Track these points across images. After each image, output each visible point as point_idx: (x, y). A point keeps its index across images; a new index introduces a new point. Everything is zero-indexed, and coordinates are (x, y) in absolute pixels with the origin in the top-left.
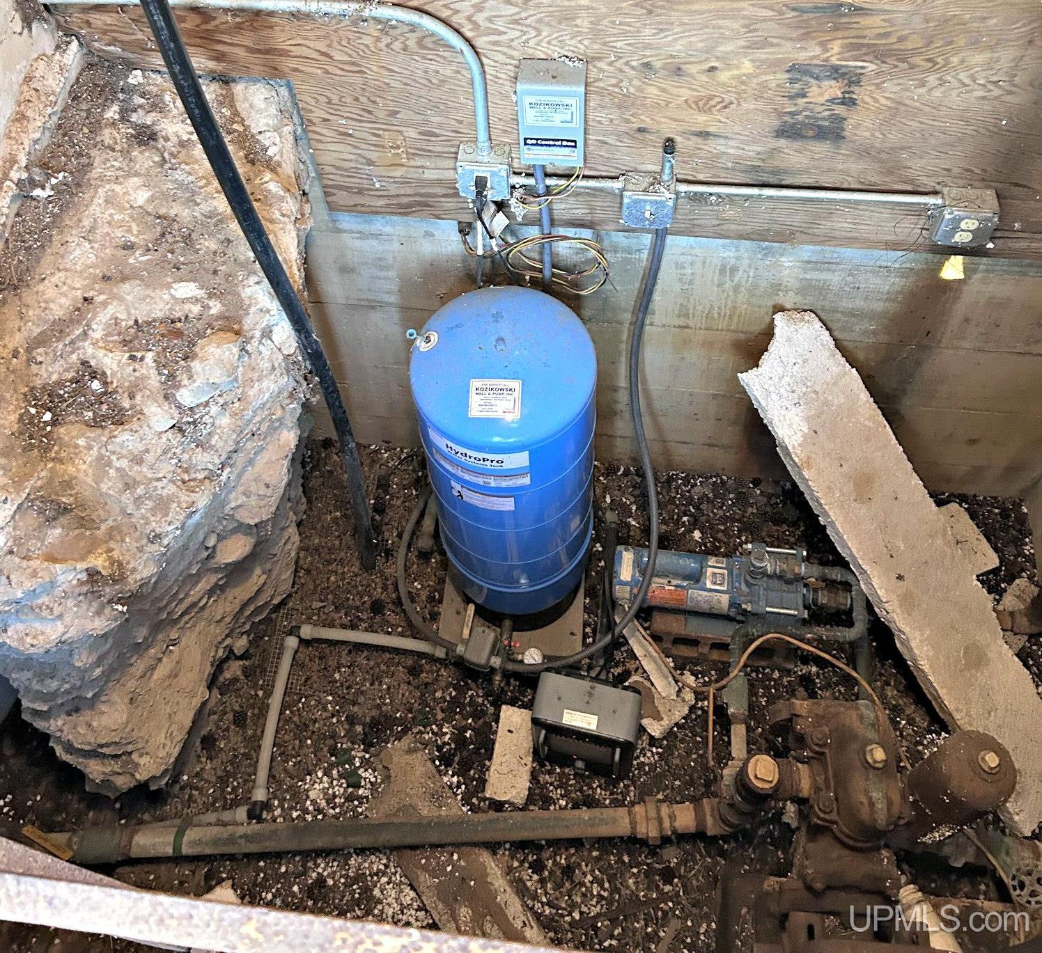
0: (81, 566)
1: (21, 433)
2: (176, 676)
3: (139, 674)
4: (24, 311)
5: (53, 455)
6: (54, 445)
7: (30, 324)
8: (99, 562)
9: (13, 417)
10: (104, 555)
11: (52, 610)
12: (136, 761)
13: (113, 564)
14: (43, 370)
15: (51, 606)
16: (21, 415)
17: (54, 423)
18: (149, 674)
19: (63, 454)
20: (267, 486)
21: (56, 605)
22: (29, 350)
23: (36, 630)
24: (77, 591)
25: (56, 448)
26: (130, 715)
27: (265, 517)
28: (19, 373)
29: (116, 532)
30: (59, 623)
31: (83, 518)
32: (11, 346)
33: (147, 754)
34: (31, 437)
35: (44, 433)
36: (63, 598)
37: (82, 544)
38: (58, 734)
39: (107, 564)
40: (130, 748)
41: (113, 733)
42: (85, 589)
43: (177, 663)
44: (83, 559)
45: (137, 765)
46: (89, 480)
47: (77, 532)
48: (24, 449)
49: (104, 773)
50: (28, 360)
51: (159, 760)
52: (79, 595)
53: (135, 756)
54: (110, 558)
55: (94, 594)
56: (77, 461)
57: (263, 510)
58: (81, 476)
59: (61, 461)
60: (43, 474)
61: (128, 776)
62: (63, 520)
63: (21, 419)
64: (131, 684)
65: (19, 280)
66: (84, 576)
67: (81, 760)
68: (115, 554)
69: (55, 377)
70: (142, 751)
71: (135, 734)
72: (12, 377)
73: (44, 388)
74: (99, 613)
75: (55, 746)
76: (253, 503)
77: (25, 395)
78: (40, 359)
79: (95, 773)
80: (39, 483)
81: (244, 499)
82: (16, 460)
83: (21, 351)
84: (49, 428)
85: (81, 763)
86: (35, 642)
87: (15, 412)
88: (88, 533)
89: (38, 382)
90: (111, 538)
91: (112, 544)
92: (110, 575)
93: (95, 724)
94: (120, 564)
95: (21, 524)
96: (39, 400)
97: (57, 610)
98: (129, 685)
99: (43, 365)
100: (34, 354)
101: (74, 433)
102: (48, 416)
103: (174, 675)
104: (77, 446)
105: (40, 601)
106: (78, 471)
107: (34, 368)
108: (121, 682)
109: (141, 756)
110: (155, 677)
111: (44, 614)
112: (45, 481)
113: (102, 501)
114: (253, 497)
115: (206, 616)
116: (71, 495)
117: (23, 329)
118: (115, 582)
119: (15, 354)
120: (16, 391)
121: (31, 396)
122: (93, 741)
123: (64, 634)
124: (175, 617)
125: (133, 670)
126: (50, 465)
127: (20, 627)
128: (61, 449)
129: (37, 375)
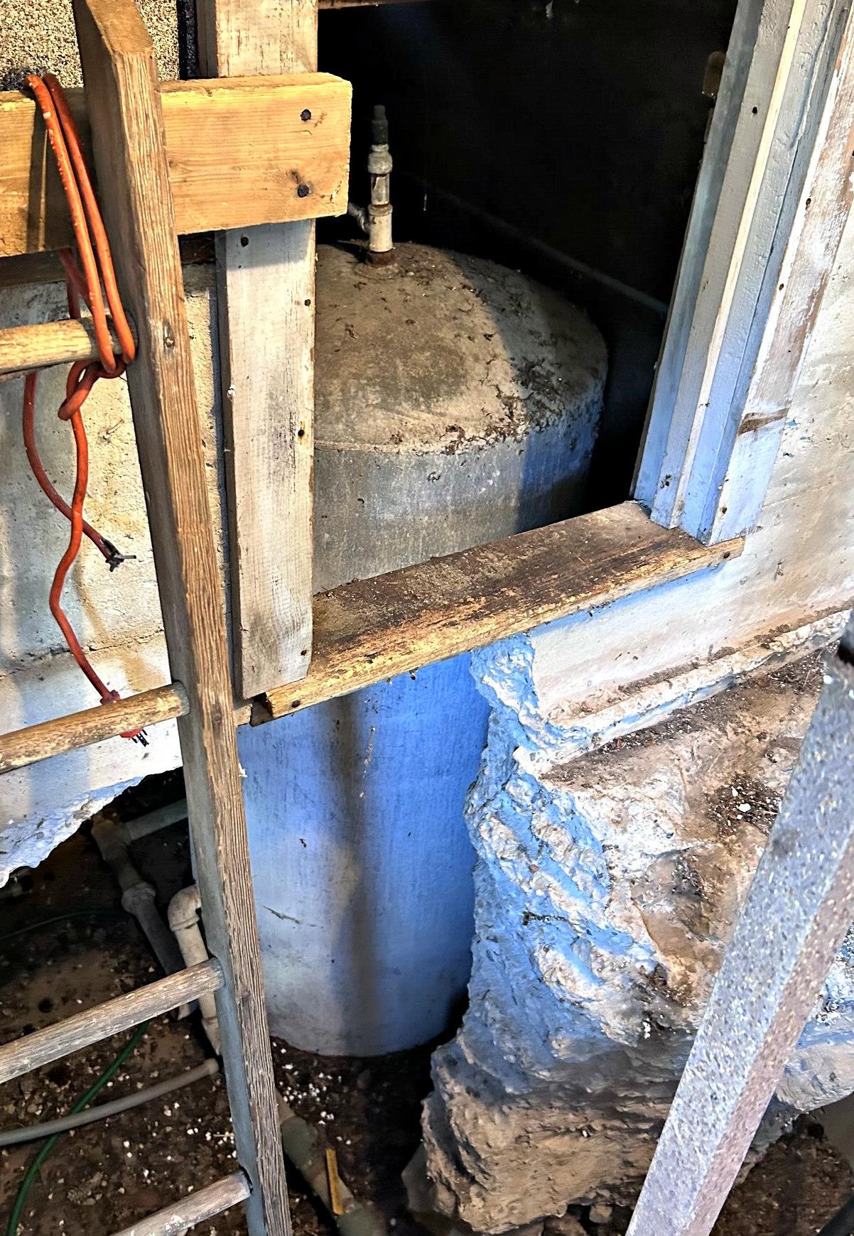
0: (659, 957)
1: (712, 801)
2: (560, 1163)
3: (547, 1121)
4: (796, 709)
5: (727, 840)
6: (734, 833)
7: (795, 723)
8: (674, 969)
9: (717, 784)
10: (683, 968)
11: (603, 968)
12: (472, 1194)
13: (683, 983)
14: (771, 769)
15: (606, 964)
16: (723, 789)
17: (748, 817)
18: (549, 1133)
19: (736, 847)
20: (833, 1078)
21: (609, 968)
22: (773, 743)
23: (571, 973)
24: (634, 975)
25: (734, 837)
26: (508, 1149)
27: (798, 1105)
28: (750, 754)
29: (712, 957)
30: (594, 986)
31: (701, 916)
32: (763, 728)
33: (484, 1199)
34: (719, 811)
35: (733, 817)
36: (620, 968)
37: (674, 940)
38: (446, 1097)
39: (678, 978)
40: (479, 1177)
41: (485, 1147)
42: (641, 980)
43: (573, 1153)
44: (665, 952)
45: (469, 1199)
46: (740, 889)
47: (680, 925)
48: (707, 815)
49: (440, 1174)
50: (765, 751)
51: (487, 1217)
52: (631, 980)
53: (474, 1190)
54: (685, 976)
55: (642, 994)
56: (743, 864)
57: (804, 1096)
58: (738, 879)
59: (730, 851)
60: (710, 846)
61: (453, 1200)
62: (683, 903)
63: (720, 791)
64: (533, 1124)
65: (808, 686)
66: (649, 969)
67: (434, 1141)
68: (693, 978)
69: (772, 785)
70: (483, 1192)
71: (495, 1171)
72: (743, 752)
73: (756, 784)
74: (626, 1015)
75: (426, 1106)
76: (802, 1080)
77: (738, 776)
78: (776, 758)
79: (433, 1164)
80: (700, 851)
81: (797, 1066)
82: (696, 817)
83: (768, 738)
84: (740, 817)
85: (430, 1142)
86: (562, 981)
87: (720, 781)
88: (689, 935)
89: (757, 775)
90: (704, 959)
91: (698, 966)
92: (672, 990)
93: (481, 1122)
94: (689, 990)
95: (658, 868)
96: (745, 790)
97: (606, 973)
98: (532, 1122)
99: (774, 766)
100: (775, 751)
101: (758, 840)
102: (745, 808)
103: (561, 1160)
104: (752, 851)
105: (601, 951)
106: (739, 872)
107: (765, 761)
108: (530, 1112)
109: (479, 1195)
110: (548, 1143)
111: (594, 965)
112: (706, 854)
113: (730, 918)
114: (806, 1074)
115: (627, 1143)
116: (714, 887)
117: (785, 722)
118: (671, 1001)
119: (761, 737)
120: (734, 765)
121: (741, 782)
122: (467, 1133)
123: (590, 1000)
124: (619, 1109)
125: (547, 1111)
126: (721, 845)
127: (561, 958)
128: (737, 842)
129: (761, 769)
